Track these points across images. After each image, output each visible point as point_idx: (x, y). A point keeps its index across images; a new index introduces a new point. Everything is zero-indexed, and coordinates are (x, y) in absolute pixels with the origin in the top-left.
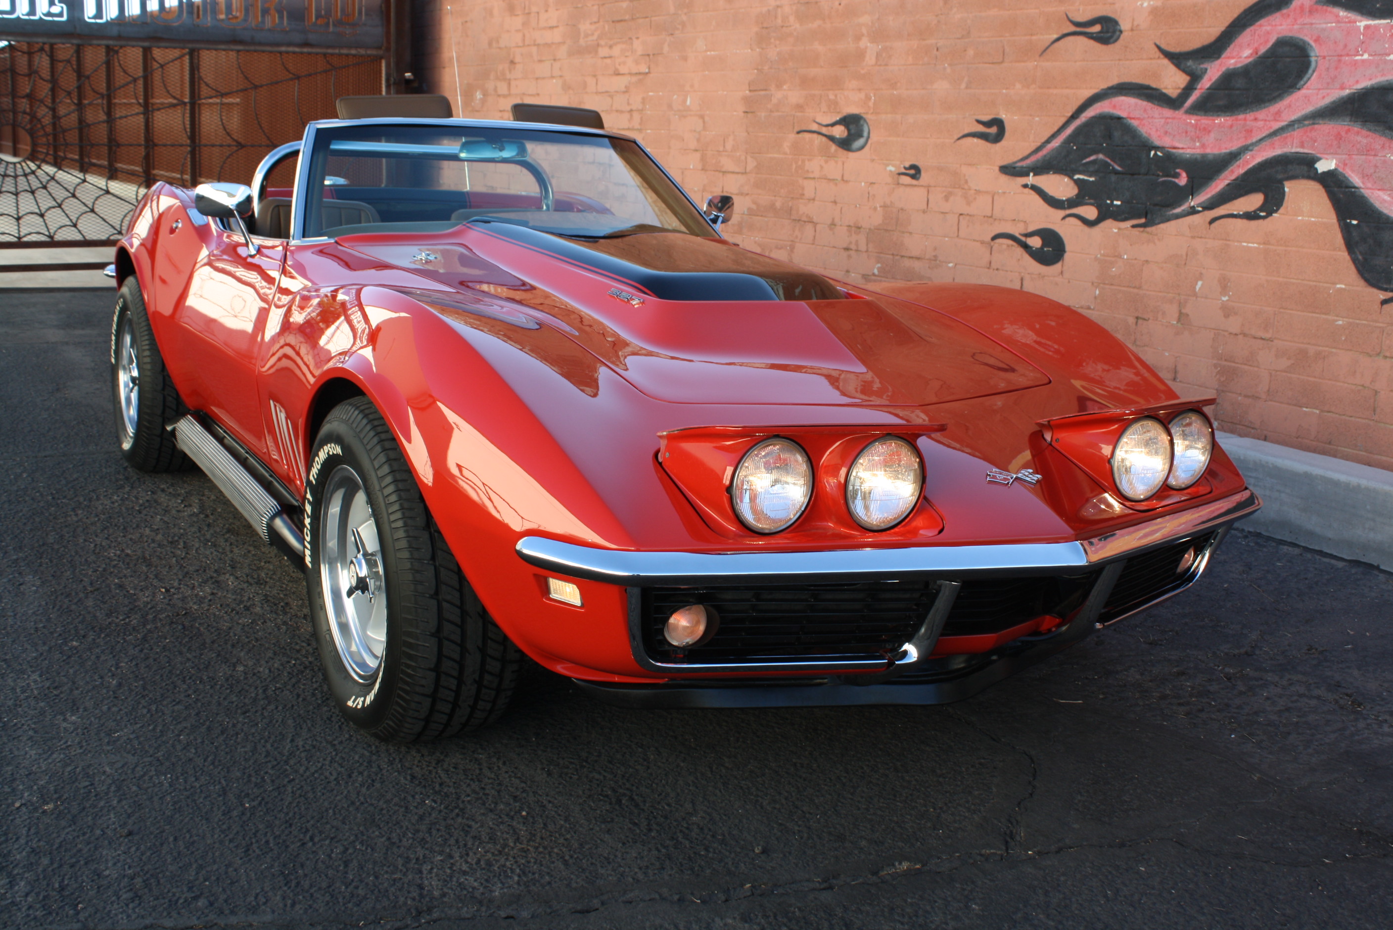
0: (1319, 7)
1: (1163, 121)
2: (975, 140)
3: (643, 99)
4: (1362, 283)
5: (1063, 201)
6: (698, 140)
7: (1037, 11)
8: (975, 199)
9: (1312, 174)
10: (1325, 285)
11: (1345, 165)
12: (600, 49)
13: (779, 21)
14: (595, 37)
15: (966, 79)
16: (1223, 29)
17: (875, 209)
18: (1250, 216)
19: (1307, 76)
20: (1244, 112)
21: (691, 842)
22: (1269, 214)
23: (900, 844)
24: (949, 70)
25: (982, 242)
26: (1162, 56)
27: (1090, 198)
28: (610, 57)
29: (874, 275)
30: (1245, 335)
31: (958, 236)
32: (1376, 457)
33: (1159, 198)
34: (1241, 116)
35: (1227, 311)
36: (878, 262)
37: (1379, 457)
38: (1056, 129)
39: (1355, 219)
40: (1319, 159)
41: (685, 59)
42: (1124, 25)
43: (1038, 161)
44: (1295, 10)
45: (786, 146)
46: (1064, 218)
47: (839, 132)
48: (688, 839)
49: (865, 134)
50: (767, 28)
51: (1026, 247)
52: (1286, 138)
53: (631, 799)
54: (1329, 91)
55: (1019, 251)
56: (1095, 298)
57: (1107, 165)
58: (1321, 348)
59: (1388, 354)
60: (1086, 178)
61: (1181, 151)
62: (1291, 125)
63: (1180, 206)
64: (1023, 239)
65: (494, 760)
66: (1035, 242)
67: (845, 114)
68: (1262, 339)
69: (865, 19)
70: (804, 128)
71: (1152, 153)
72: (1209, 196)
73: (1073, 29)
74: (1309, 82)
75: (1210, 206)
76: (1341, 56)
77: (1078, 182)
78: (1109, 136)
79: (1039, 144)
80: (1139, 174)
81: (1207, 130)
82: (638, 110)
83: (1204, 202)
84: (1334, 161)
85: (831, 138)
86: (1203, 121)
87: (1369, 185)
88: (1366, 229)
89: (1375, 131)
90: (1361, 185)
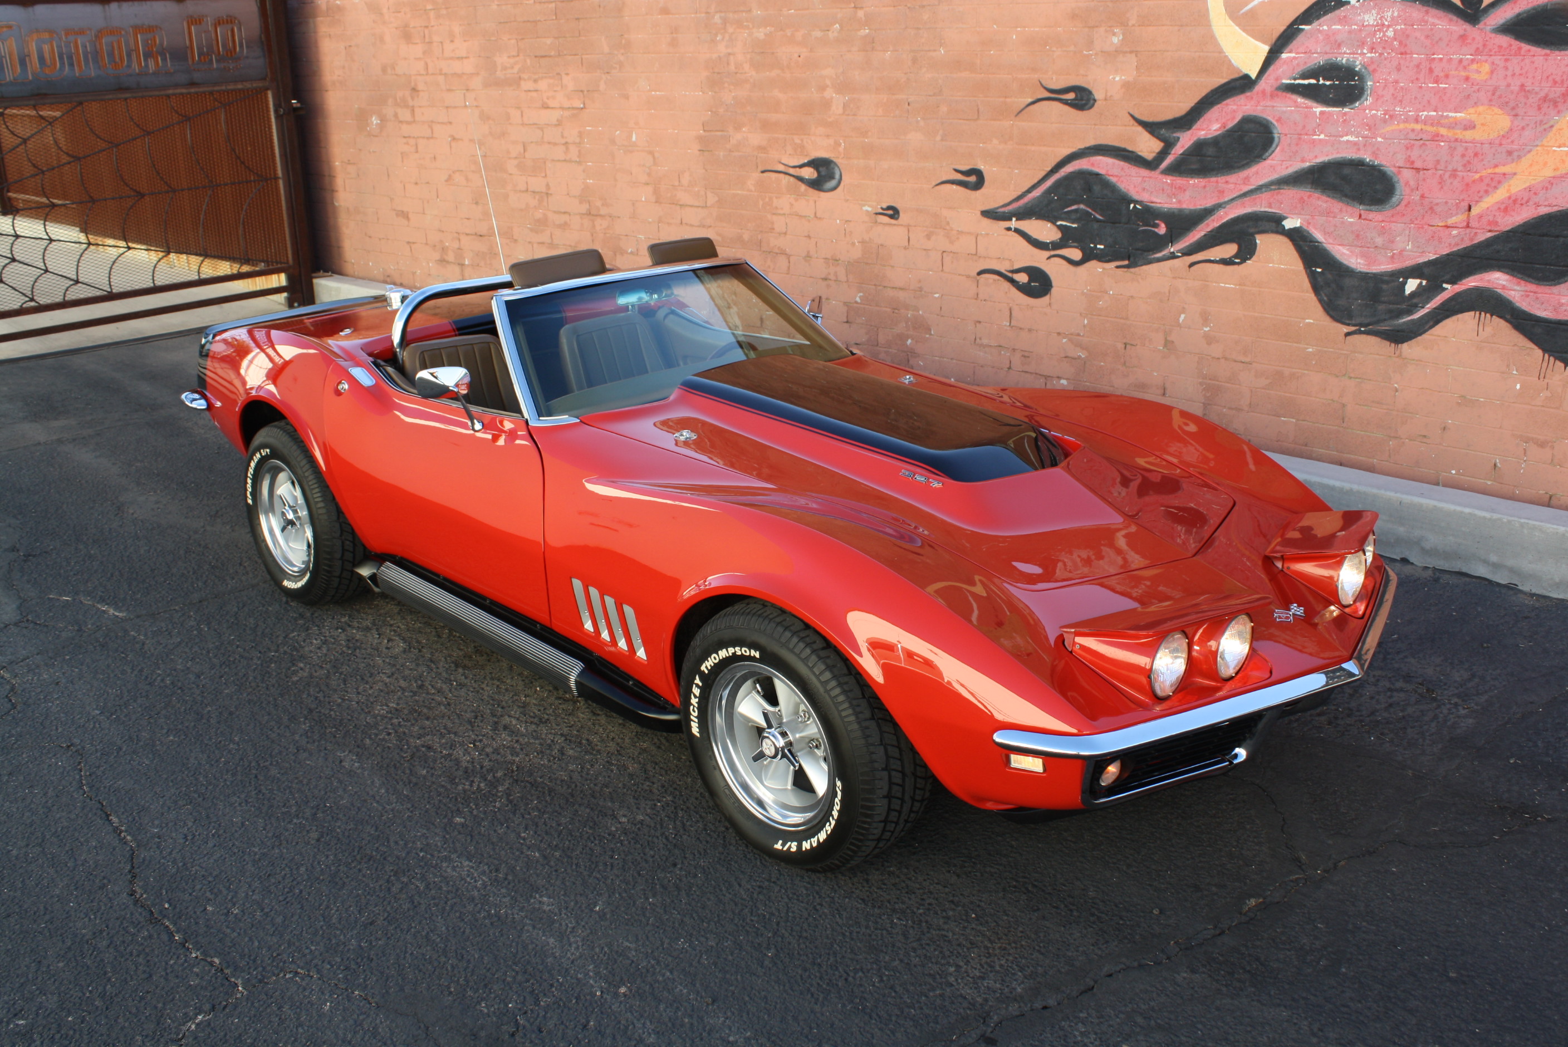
0: (1280, 93)
1: (1140, 179)
2: (954, 187)
3: (580, 132)
4: (1328, 319)
5: (1048, 244)
6: (649, 174)
7: (1010, 76)
8: (958, 238)
9: (1280, 230)
10: (1296, 320)
11: (1309, 223)
12: (522, 83)
13: (732, 67)
14: (515, 70)
15: (941, 132)
16: (1192, 105)
17: (853, 244)
18: (1226, 262)
19: (1272, 149)
20: (1216, 175)
21: (1107, 915)
22: (1244, 260)
23: (1237, 884)
24: (922, 123)
25: (968, 277)
26: (1136, 124)
27: (1073, 242)
28: (536, 91)
29: (856, 302)
30: (1226, 359)
31: (942, 271)
32: (1346, 455)
33: (1141, 244)
34: (1213, 179)
35: (1209, 339)
36: (860, 292)
37: (1348, 456)
38: (1036, 181)
39: (1319, 268)
40: (1285, 218)
41: (627, 97)
42: (1098, 95)
43: (1020, 207)
44: (1258, 93)
45: (750, 184)
46: (1049, 258)
47: (809, 173)
48: (1102, 913)
49: (837, 176)
50: (718, 73)
51: (1012, 281)
52: (1255, 199)
53: (1035, 886)
54: (1291, 163)
55: (1006, 285)
56: (1084, 326)
57: (1089, 214)
58: (1294, 370)
59: (1352, 375)
60: (1068, 224)
61: (1158, 205)
62: (1259, 189)
63: (1160, 251)
64: (1010, 275)
65: (906, 870)
66: (1023, 278)
67: (813, 158)
69: (828, 72)
70: (769, 169)
71: (1132, 206)
72: (1187, 244)
73: (1048, 95)
74: (1273, 154)
75: (1188, 252)
76: (1301, 134)
77: (1060, 227)
78: (1089, 189)
79: (1020, 193)
80: (1120, 223)
81: (1182, 189)
82: (574, 143)
83: (1182, 249)
84: (1299, 220)
85: (800, 179)
86: (1178, 181)
87: (1331, 241)
88: (1329, 276)
89: (1333, 197)
90: (1324, 240)
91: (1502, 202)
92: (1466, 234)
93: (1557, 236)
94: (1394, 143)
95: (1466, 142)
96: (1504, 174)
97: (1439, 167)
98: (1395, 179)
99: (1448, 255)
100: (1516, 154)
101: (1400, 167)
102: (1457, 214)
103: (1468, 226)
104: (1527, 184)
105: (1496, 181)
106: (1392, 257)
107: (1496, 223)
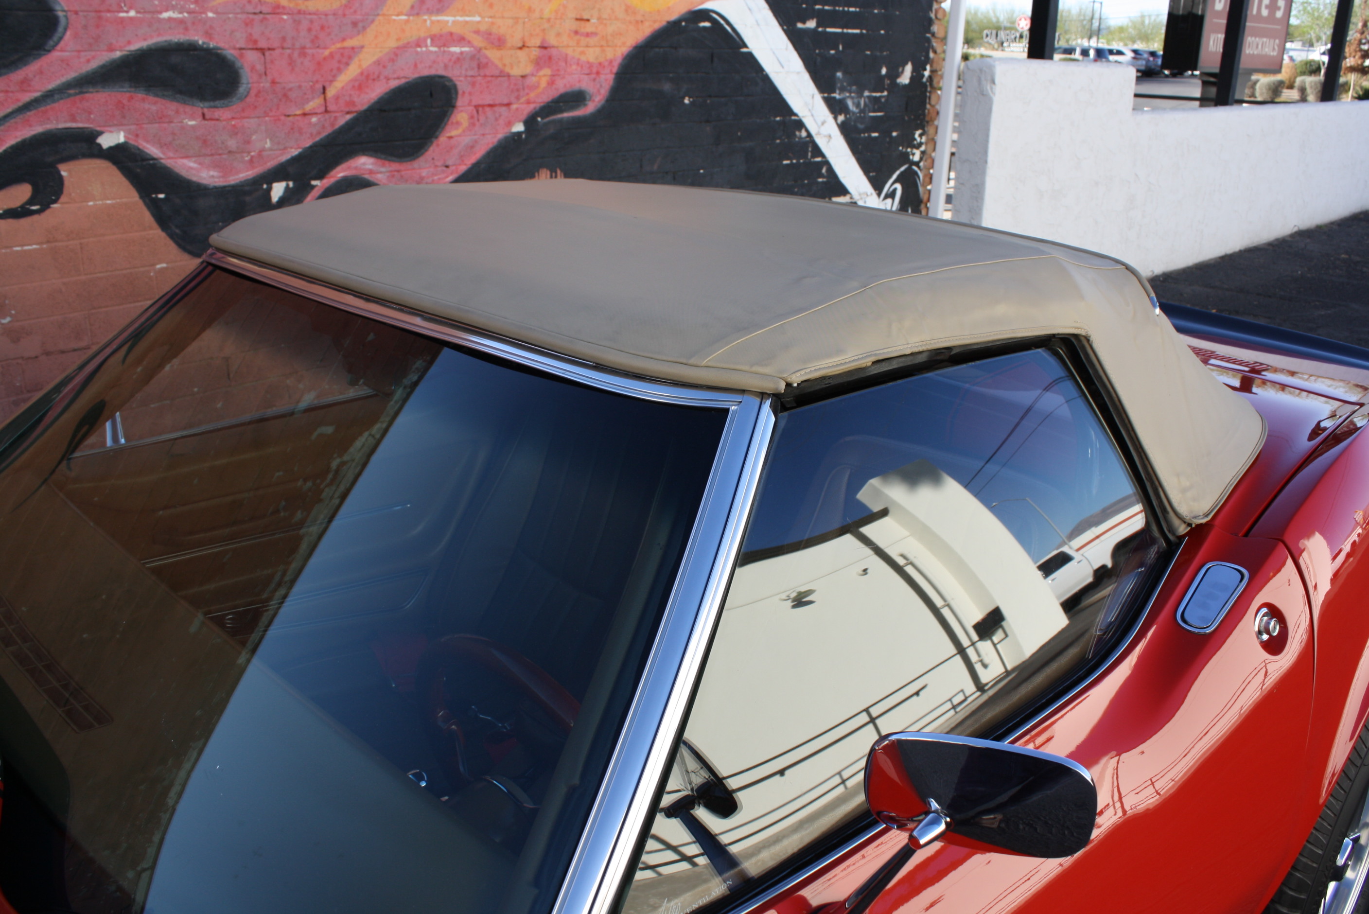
4: (186, 256)
9: (95, 152)
10: (142, 269)
11: (137, 136)
18: (19, 213)
19: (58, 35)
22: (45, 207)
30: (48, 354)
35: (14, 334)
39: (161, 193)
40: (100, 133)
52: (45, 111)
54: (93, 53)
62: (49, 96)
68: (75, 350)
74: (62, 43)
76: (99, 12)
84: (122, 134)
87: (171, 154)
88: (177, 201)
89: (163, 96)
90: (161, 156)
91: (354, 80)
92: (325, 120)
93: (409, 109)
94: (229, 18)
95: (310, 14)
96: (353, 48)
97: (285, 45)
98: (238, 64)
99: (311, 147)
100: (360, 25)
101: (241, 49)
102: (313, 98)
103: (326, 111)
104: (375, 58)
105: (346, 57)
106: (251, 161)
107: (353, 103)
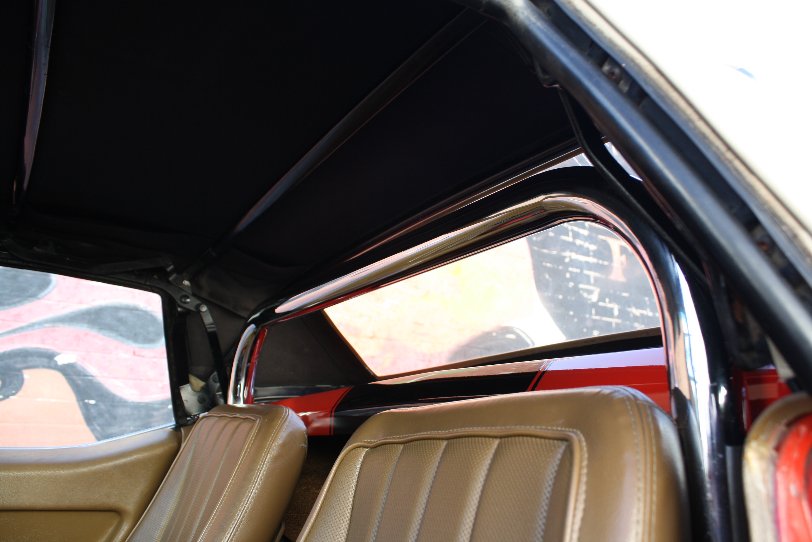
9: (52, 365)
11: (84, 359)
19: (48, 290)
22: (6, 397)
39: (92, 399)
40: (58, 354)
52: (26, 336)
54: (68, 304)
62: (32, 326)
74: (49, 295)
87: (104, 375)
88: (102, 407)
89: (109, 335)
90: (97, 375)
